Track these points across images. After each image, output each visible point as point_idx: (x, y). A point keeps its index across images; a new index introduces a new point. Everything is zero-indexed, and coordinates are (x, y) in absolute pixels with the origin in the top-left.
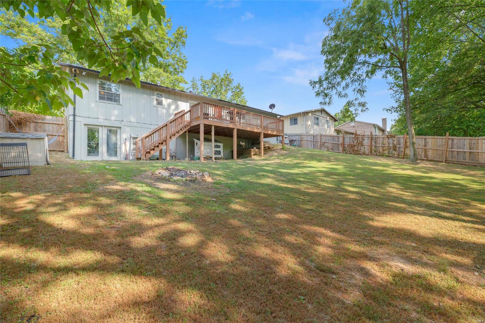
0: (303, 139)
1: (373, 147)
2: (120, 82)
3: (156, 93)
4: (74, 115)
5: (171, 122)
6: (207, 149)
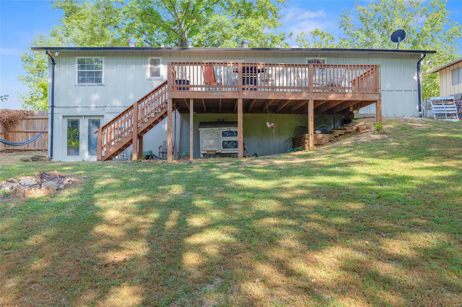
2: (103, 55)
3: (149, 59)
4: (53, 107)
5: (139, 102)
6: (210, 139)
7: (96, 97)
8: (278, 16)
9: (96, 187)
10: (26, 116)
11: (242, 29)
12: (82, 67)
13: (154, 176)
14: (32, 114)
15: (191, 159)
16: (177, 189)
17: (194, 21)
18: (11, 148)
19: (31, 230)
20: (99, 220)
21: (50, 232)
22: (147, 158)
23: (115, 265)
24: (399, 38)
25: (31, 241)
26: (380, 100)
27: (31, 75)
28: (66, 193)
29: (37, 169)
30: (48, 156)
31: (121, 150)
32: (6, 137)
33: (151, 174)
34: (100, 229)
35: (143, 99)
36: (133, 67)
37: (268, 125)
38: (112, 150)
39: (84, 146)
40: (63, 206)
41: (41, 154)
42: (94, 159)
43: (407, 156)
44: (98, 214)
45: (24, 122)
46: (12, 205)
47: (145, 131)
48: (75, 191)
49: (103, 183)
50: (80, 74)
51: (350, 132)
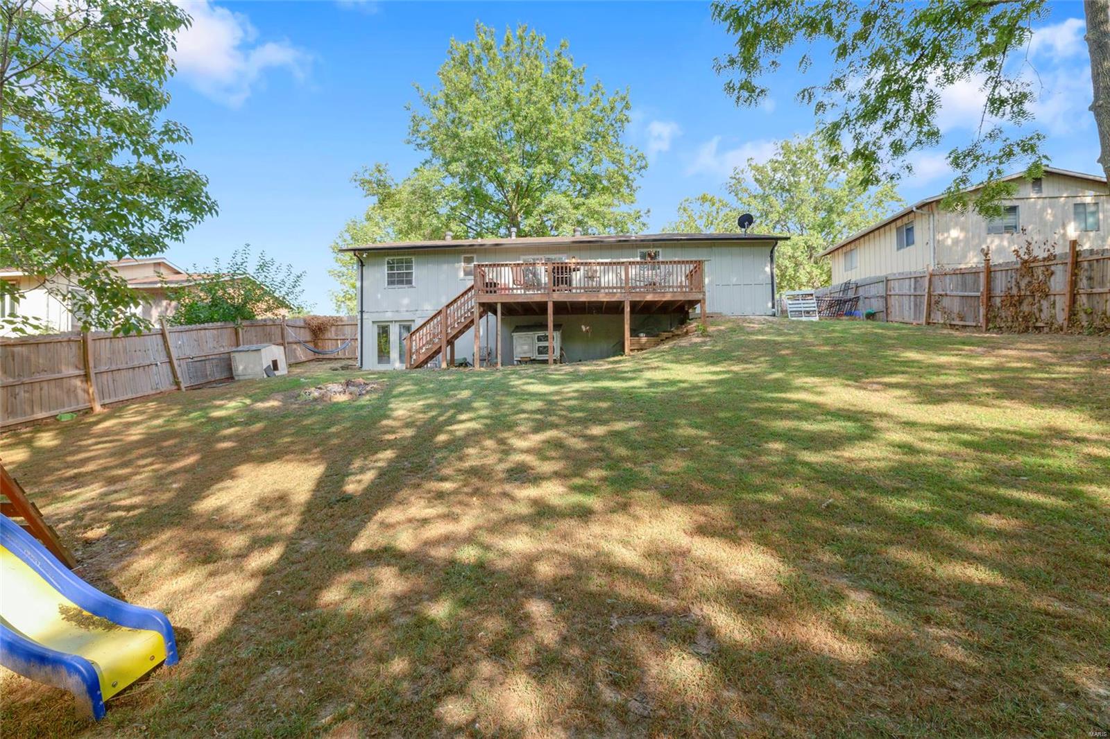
0: (892, 293)
1: (1083, 300)
2: (414, 254)
3: (462, 257)
4: (362, 312)
5: (448, 306)
6: (524, 344)
7: (406, 301)
8: (634, 188)
9: (395, 392)
10: (335, 322)
11: (583, 209)
12: (391, 268)
13: (452, 383)
14: (341, 320)
15: (499, 366)
16: (465, 394)
17: (528, 201)
18: (321, 356)
19: (332, 424)
20: (387, 417)
21: (348, 424)
22: (461, 365)
23: (388, 441)
24: (746, 223)
25: (333, 429)
26: (704, 299)
27: (344, 269)
28: (368, 397)
29: (343, 377)
30: (358, 364)
31: (431, 357)
32: (316, 345)
33: (450, 381)
34: (385, 422)
35: (451, 304)
36: (445, 267)
37: (584, 328)
38: (422, 358)
39: (394, 354)
40: (363, 407)
41: (351, 362)
42: (403, 367)
43: (706, 360)
44: (389, 413)
45: (333, 329)
46: (319, 407)
47: (456, 337)
48: (374, 396)
49: (402, 389)
50: (390, 276)
51: (677, 335)
